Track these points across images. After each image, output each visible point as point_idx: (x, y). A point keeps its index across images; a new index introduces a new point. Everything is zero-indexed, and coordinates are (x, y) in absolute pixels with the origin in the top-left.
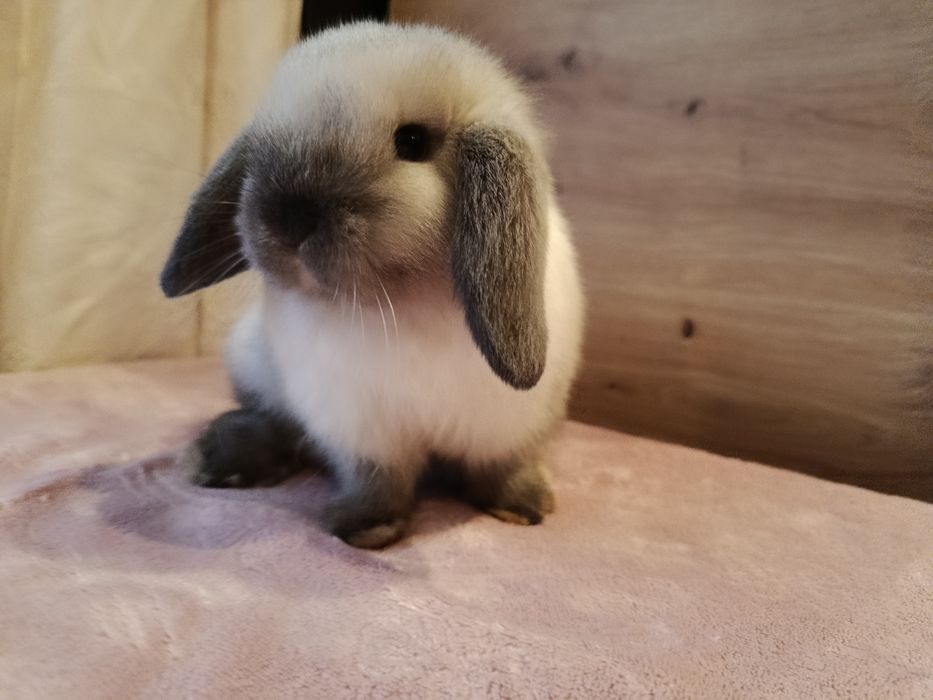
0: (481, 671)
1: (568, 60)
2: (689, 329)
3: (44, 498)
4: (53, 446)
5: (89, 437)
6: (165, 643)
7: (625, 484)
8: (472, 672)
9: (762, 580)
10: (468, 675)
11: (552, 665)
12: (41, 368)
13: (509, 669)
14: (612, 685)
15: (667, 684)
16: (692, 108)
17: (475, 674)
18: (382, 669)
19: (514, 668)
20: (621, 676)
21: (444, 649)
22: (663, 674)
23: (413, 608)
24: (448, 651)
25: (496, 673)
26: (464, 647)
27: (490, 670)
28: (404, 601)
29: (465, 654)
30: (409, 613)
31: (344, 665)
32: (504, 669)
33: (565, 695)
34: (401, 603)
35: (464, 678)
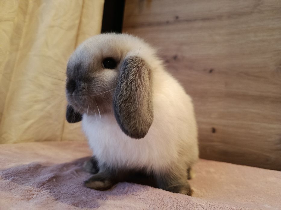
1: (175, 58)
2: (214, 130)
12: (15, 143)
16: (211, 71)
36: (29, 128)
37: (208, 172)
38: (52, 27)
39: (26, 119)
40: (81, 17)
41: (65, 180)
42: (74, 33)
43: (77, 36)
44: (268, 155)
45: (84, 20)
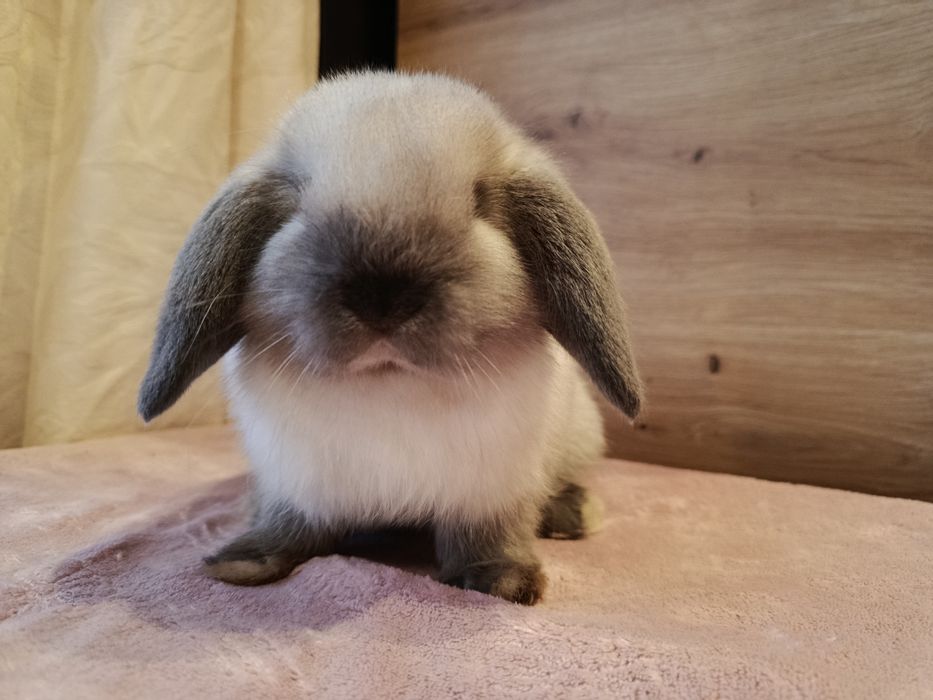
0: (621, 682)
1: (575, 119)
2: (715, 364)
3: (119, 556)
4: (108, 510)
5: (141, 500)
6: (294, 679)
7: (683, 512)
8: (613, 683)
9: (851, 586)
10: (609, 686)
11: (691, 670)
12: (73, 440)
13: (650, 677)
14: (757, 684)
15: (809, 679)
16: (699, 156)
17: (616, 686)
18: (520, 688)
19: (655, 676)
20: (763, 674)
21: (576, 666)
22: (802, 670)
23: (530, 631)
24: (580, 667)
25: (637, 682)
26: (595, 663)
27: (631, 680)
28: (518, 625)
29: (598, 669)
30: (527, 636)
31: (481, 688)
32: (644, 678)
33: (715, 694)
34: (516, 627)
35: (607, 690)
36: (111, 392)
37: (662, 511)
38: (139, 66)
39: (98, 366)
40: (239, 18)
41: (157, 555)
42: (219, 74)
43: (235, 83)
44: (908, 441)
45: (252, 26)
